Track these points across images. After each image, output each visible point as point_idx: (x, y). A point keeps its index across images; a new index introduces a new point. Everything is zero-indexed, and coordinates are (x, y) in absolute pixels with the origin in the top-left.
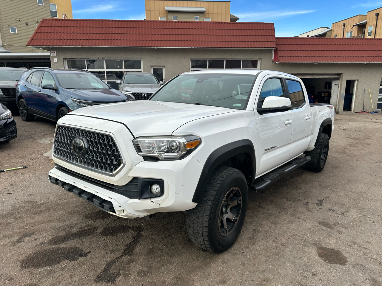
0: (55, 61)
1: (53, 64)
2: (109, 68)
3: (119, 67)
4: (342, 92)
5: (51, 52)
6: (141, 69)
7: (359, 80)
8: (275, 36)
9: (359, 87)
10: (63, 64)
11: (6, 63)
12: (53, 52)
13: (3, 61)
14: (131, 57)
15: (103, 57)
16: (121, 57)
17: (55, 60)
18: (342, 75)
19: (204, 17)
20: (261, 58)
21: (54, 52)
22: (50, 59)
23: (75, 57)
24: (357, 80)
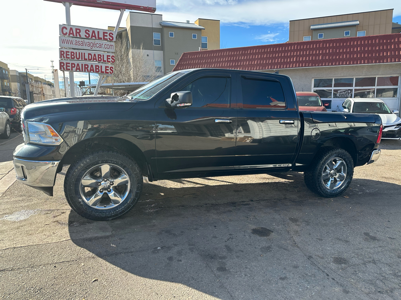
19: (357, 31)
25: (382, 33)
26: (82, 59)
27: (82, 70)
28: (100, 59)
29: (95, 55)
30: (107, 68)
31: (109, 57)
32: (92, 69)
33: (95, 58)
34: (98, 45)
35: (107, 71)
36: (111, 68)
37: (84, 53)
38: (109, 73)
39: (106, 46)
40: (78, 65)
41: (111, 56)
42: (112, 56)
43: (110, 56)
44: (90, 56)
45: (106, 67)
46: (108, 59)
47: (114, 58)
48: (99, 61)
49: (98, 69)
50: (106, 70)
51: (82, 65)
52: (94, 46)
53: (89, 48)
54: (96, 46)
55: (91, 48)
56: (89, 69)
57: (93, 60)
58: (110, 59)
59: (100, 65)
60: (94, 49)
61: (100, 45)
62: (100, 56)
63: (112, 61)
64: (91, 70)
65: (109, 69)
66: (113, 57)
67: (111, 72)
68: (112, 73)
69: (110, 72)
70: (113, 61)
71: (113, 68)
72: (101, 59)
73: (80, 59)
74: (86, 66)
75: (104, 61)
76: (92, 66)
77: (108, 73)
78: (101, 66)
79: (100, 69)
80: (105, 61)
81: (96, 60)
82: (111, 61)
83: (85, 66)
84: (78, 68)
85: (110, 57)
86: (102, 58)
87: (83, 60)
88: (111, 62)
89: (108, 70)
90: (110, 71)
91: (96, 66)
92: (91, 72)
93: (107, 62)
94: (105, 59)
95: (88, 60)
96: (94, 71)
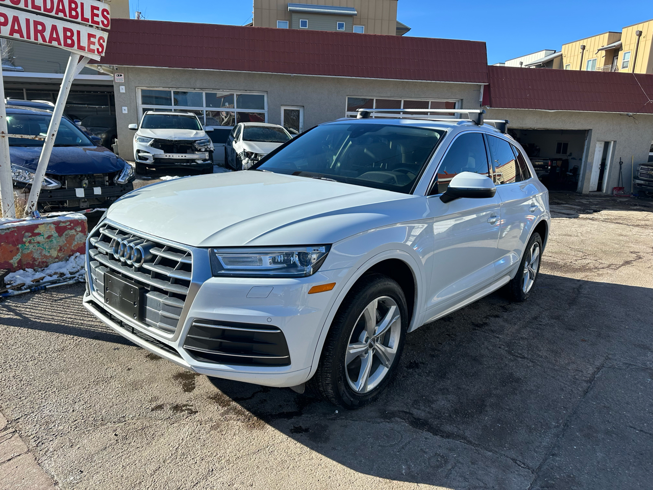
1: (117, 96)
3: (227, 104)
4: (588, 161)
5: (116, 74)
6: (264, 109)
7: (618, 142)
8: (487, 63)
9: (616, 152)
10: (135, 96)
11: (27, 90)
12: (119, 74)
13: (20, 86)
14: (249, 89)
15: (202, 87)
16: (232, 89)
17: (123, 89)
18: (590, 131)
19: (353, 24)
20: (462, 100)
21: (121, 75)
23: (156, 86)
24: (614, 141)
25: (385, 33)
26: (26, 5)
27: (29, 37)
28: (74, 13)
31: (95, 11)
32: (55, 36)
33: (61, 7)
35: (92, 47)
36: (101, 41)
38: (96, 52)
40: (16, 19)
41: (101, 10)
42: (104, 10)
43: (98, 9)
45: (90, 36)
46: (93, 15)
47: (107, 15)
48: (73, 19)
49: (71, 38)
50: (90, 43)
51: (28, 21)
56: (47, 34)
57: (57, 13)
58: (97, 16)
59: (75, 28)
62: (73, 6)
63: (103, 22)
64: (51, 39)
65: (96, 40)
66: (105, 13)
67: (100, 50)
68: (102, 52)
69: (98, 49)
70: (106, 22)
71: (104, 42)
72: (77, 13)
73: (22, 5)
74: (40, 28)
75: (83, 19)
76: (54, 28)
77: (93, 51)
78: (79, 32)
79: (75, 38)
80: (87, 20)
81: (65, 15)
82: (100, 23)
83: (35, 28)
84: (16, 28)
85: (99, 13)
86: (79, 10)
87: (30, 8)
88: (101, 25)
89: (94, 43)
90: (99, 47)
91: (66, 30)
92: (55, 43)
93: (92, 24)
94: (88, 15)
95: (42, 11)
96: (59, 44)
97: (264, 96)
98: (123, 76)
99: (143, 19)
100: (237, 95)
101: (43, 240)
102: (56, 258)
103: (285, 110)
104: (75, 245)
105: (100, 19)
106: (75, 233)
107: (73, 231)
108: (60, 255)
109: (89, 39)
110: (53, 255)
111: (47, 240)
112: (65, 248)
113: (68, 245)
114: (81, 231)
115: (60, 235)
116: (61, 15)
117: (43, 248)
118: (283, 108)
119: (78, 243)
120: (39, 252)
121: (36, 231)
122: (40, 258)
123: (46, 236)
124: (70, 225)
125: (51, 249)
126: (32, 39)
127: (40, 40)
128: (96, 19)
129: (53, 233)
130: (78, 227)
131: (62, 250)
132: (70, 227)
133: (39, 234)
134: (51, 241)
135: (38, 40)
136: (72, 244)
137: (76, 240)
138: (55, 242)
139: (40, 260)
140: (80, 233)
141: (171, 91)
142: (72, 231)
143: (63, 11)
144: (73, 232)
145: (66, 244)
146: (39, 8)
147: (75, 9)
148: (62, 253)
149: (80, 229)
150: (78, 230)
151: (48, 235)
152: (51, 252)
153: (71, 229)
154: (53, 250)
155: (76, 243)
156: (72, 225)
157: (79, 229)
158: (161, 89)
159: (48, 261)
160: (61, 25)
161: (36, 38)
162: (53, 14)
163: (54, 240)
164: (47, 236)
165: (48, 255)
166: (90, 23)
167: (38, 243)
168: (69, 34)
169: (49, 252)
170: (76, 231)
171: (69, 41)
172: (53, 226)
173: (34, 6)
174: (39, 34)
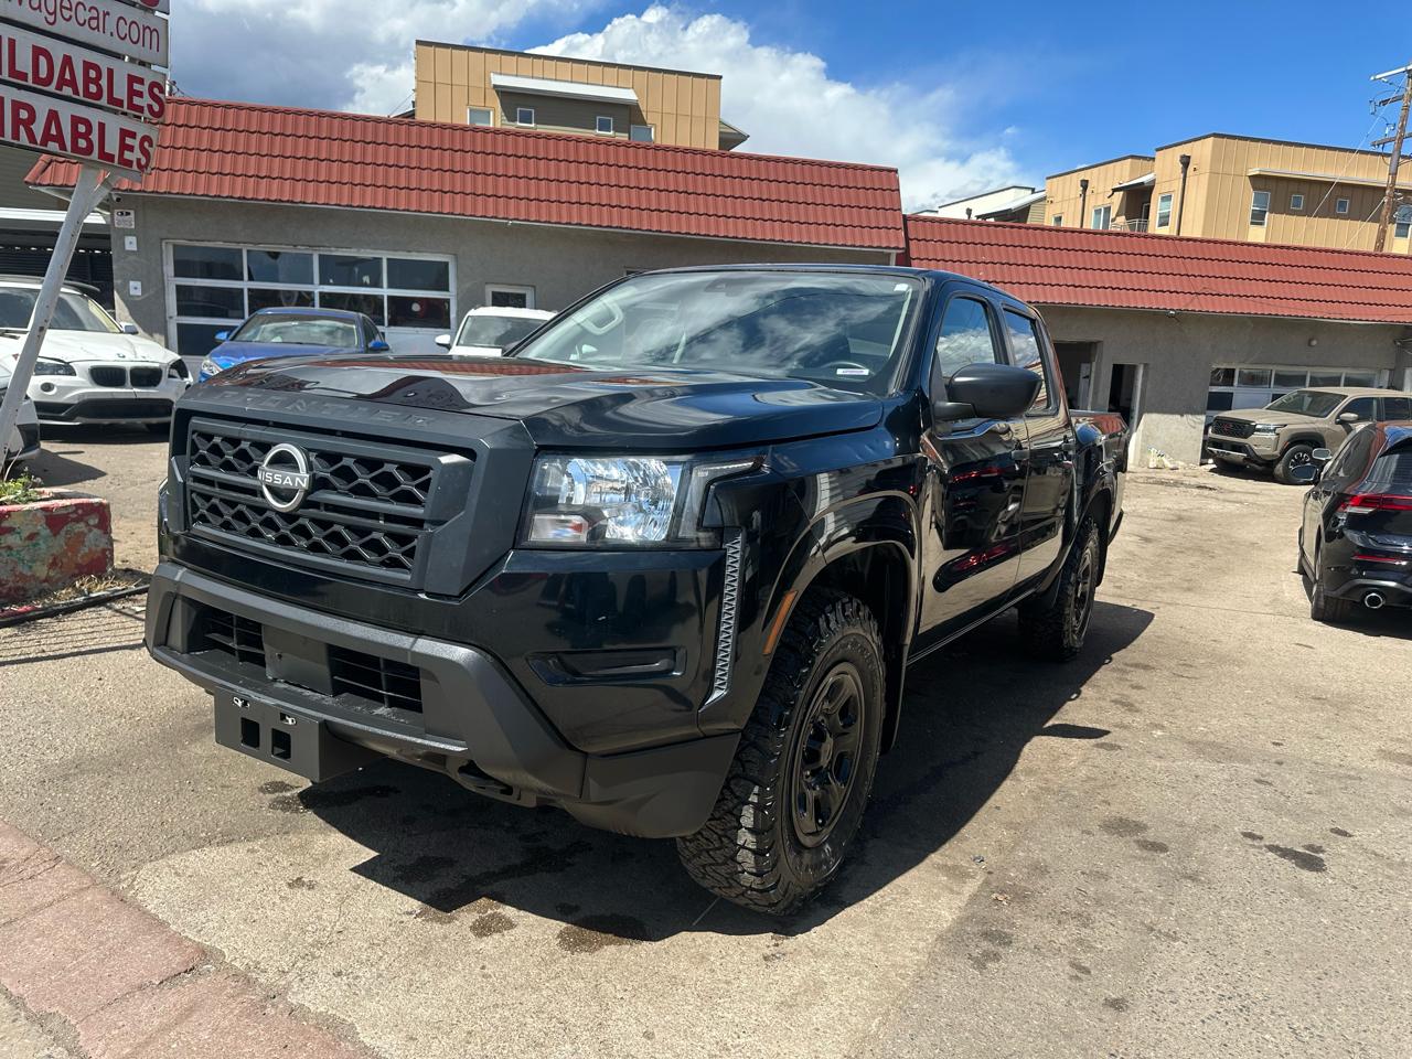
0: (128, 247)
1: (119, 257)
2: (331, 281)
3: (366, 279)
5: (116, 211)
6: (447, 290)
7: (1151, 366)
8: (900, 210)
9: (1149, 387)
10: (159, 257)
12: (125, 211)
14: (416, 250)
15: (311, 242)
16: (380, 246)
17: (131, 243)
18: (1099, 345)
21: (128, 214)
22: (108, 237)
23: (208, 238)
24: (1146, 365)
28: (93, 88)
29: (67, 61)
30: (129, 141)
31: (137, 87)
32: (53, 131)
33: (67, 76)
34: (83, 15)
35: (127, 155)
36: (146, 144)
37: (12, 43)
38: (135, 163)
39: (124, 29)
41: (147, 83)
42: (153, 85)
43: (141, 81)
44: (43, 60)
45: (125, 133)
46: (132, 93)
47: (161, 96)
48: (91, 101)
49: (86, 136)
50: (124, 147)
52: (67, 14)
53: (38, 19)
54: (73, 13)
55: (51, 19)
56: (38, 128)
57: (59, 87)
58: (140, 95)
60: (61, 27)
61: (94, 13)
62: (93, 74)
63: (150, 107)
64: (47, 137)
65: (135, 143)
66: (156, 91)
67: (143, 161)
68: (146, 165)
69: (139, 160)
70: (156, 108)
71: (151, 145)
72: (100, 88)
74: (24, 114)
75: (111, 99)
76: (53, 116)
77: (129, 163)
78: (102, 126)
79: (94, 137)
80: (120, 103)
81: (76, 92)
82: (146, 109)
83: (15, 114)
85: (145, 89)
86: (104, 82)
87: (5, 76)
88: (146, 113)
89: (131, 149)
90: (140, 156)
91: (76, 120)
92: (53, 146)
93: (129, 111)
94: (121, 92)
95: (30, 83)
96: (63, 147)
97: (446, 264)
98: (132, 216)
99: (178, 96)
100: (388, 259)
101: (18, 542)
102: (46, 581)
103: (494, 293)
104: (86, 554)
105: (145, 101)
106: (85, 530)
107: (82, 525)
108: (52, 574)
109: (122, 140)
110: (38, 575)
111: (27, 543)
112: (65, 560)
113: (70, 554)
114: (95, 526)
115: (56, 534)
116: (67, 91)
117: (19, 559)
118: (490, 290)
119: (90, 550)
120: (10, 567)
121: (5, 524)
122: (11, 579)
123: (26, 534)
124: (75, 512)
125: (34, 561)
126: (8, 137)
127: (24, 139)
128: (137, 100)
129: (39, 528)
130: (93, 516)
131: (57, 565)
132: (75, 516)
133: (11, 530)
134: (34, 545)
135: (18, 139)
136: (78, 551)
137: (86, 544)
138: (43, 546)
139: (11, 584)
140: (95, 530)
141: (240, 251)
142: (78, 525)
143: (73, 83)
144: (81, 527)
145: (64, 554)
146: (24, 76)
147: (96, 81)
148: (58, 570)
149: (97, 521)
150: (92, 522)
151: (31, 531)
152: (34, 568)
153: (77, 520)
154: (38, 563)
155: (87, 550)
156: (80, 512)
157: (94, 521)
158: (220, 244)
159: (27, 586)
160: (66, 111)
161: (16, 135)
162: (52, 88)
163: (41, 542)
164: (28, 534)
165: (29, 574)
166: (125, 109)
167: (9, 548)
168: (82, 128)
169: (30, 567)
170: (87, 524)
171: (82, 143)
172: (39, 514)
173: (13, 71)
174: (21, 127)
